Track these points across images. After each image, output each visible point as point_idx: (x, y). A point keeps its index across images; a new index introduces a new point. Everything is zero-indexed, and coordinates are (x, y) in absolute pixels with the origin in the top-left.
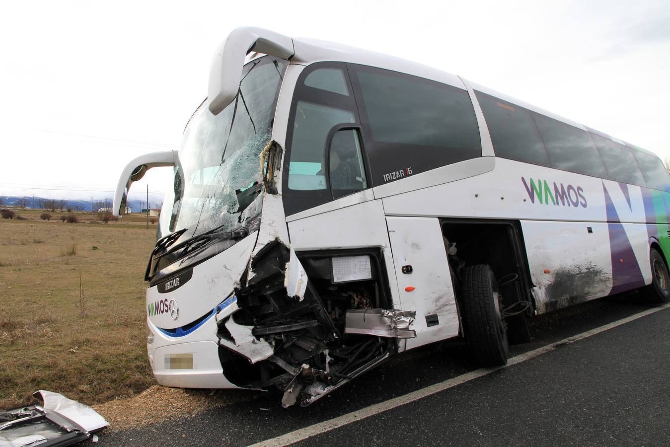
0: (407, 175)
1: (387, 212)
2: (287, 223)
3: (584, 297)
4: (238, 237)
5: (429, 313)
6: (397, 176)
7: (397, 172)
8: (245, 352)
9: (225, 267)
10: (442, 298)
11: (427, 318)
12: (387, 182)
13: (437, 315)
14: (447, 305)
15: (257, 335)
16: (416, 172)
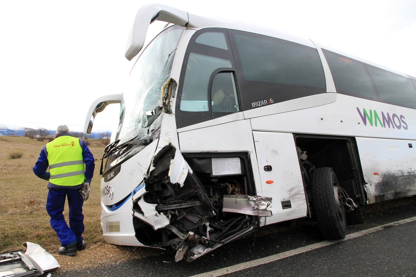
0: (269, 104)
1: (254, 128)
2: (178, 133)
3: (406, 193)
4: (146, 143)
5: (284, 199)
6: (262, 104)
7: (262, 101)
8: (151, 222)
9: (139, 164)
10: (294, 189)
11: (282, 203)
12: (254, 108)
13: (290, 201)
14: (298, 194)
15: (159, 210)
16: (276, 101)
